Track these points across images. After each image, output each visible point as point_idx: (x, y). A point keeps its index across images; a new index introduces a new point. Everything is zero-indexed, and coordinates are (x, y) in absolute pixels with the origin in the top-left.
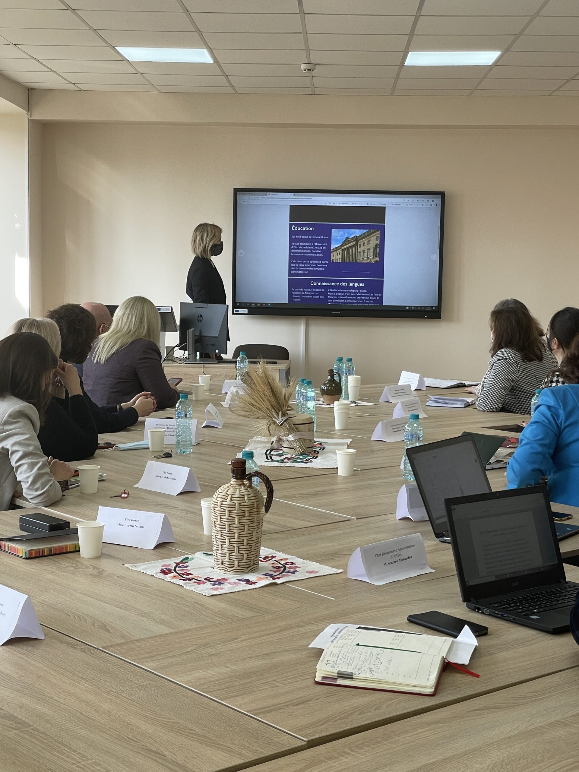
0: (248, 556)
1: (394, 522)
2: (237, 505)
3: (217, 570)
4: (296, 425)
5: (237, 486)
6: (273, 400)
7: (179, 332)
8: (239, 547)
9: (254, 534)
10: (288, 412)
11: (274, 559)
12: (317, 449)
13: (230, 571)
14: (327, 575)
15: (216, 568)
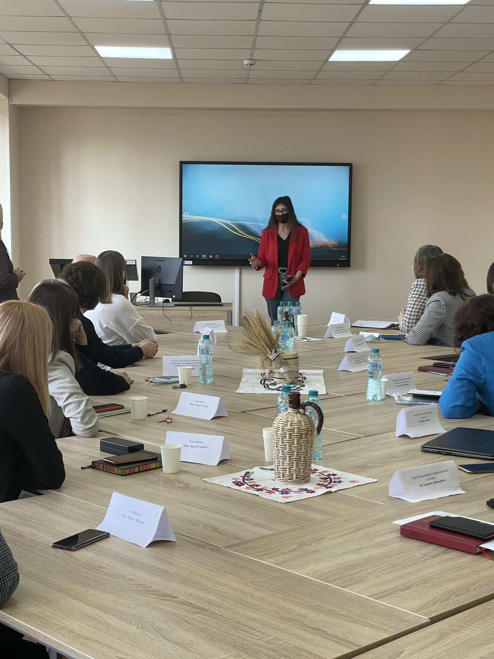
0: (304, 470)
1: (395, 439)
2: (296, 429)
3: (278, 482)
4: (286, 360)
5: (294, 414)
6: (267, 339)
8: (298, 463)
9: (309, 452)
10: (277, 349)
11: (317, 471)
12: (301, 379)
13: (290, 482)
14: (367, 484)
15: (277, 480)
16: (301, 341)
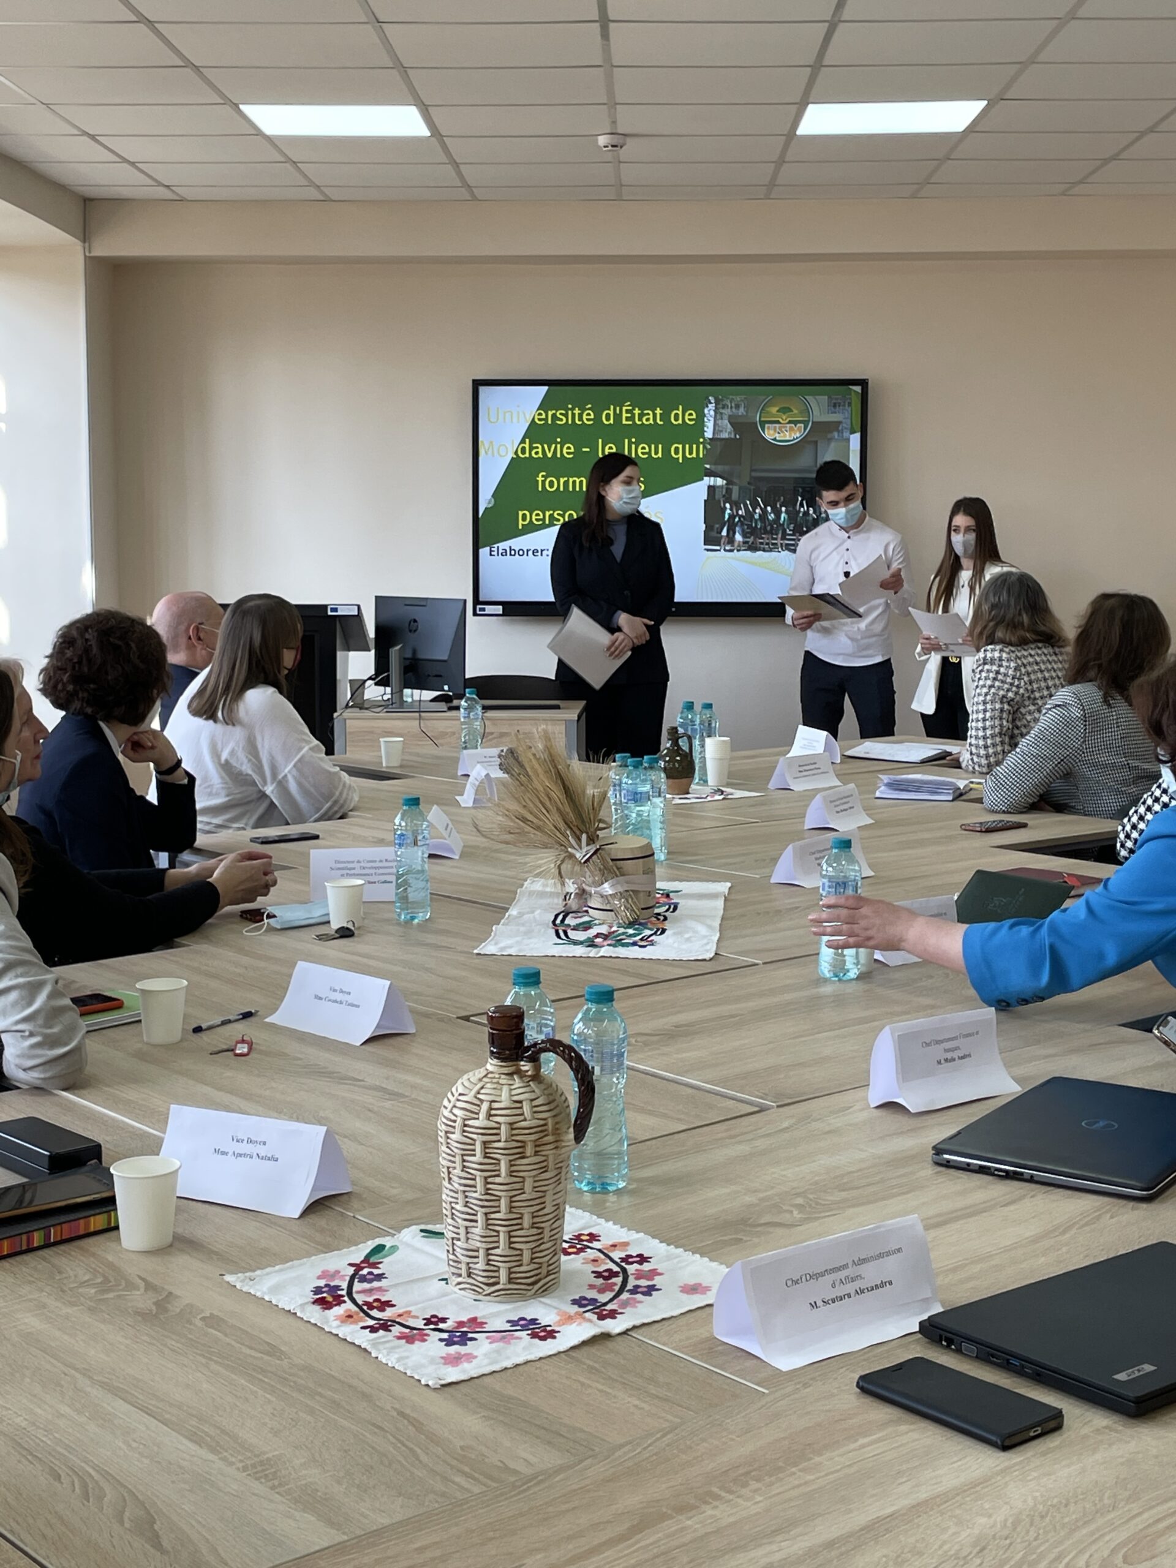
0: (534, 1256)
1: (864, 1115)
2: (503, 1127)
3: (456, 1289)
4: (618, 862)
5: (503, 1076)
6: (567, 809)
7: (373, 652)
8: (513, 1234)
9: (548, 1199)
10: (598, 832)
11: (595, 1245)
12: (662, 910)
13: (489, 1295)
15: (454, 1283)
16: (709, 799)
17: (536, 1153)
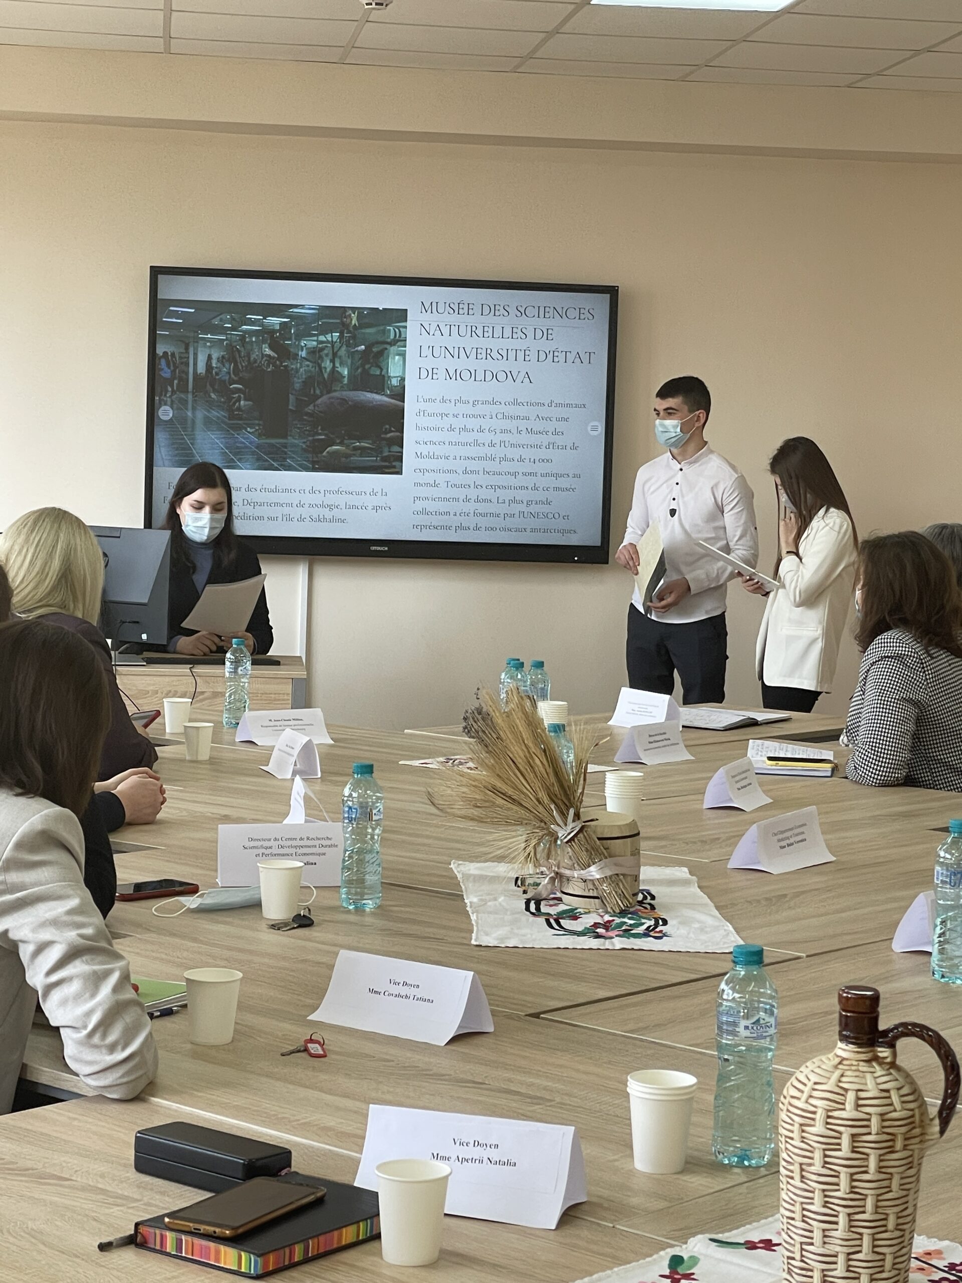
17: (905, 1148)
